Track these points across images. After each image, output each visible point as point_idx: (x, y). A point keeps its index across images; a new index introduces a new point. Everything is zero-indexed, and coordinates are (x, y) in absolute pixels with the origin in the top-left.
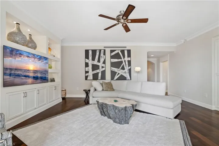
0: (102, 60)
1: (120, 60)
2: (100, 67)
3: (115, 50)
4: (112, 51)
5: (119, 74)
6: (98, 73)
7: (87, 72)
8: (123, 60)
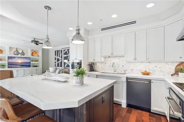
0: (61, 56)
1: (67, 55)
2: (60, 60)
3: (65, 50)
4: (64, 50)
5: (67, 63)
6: (59, 63)
7: (55, 63)
8: (68, 55)
